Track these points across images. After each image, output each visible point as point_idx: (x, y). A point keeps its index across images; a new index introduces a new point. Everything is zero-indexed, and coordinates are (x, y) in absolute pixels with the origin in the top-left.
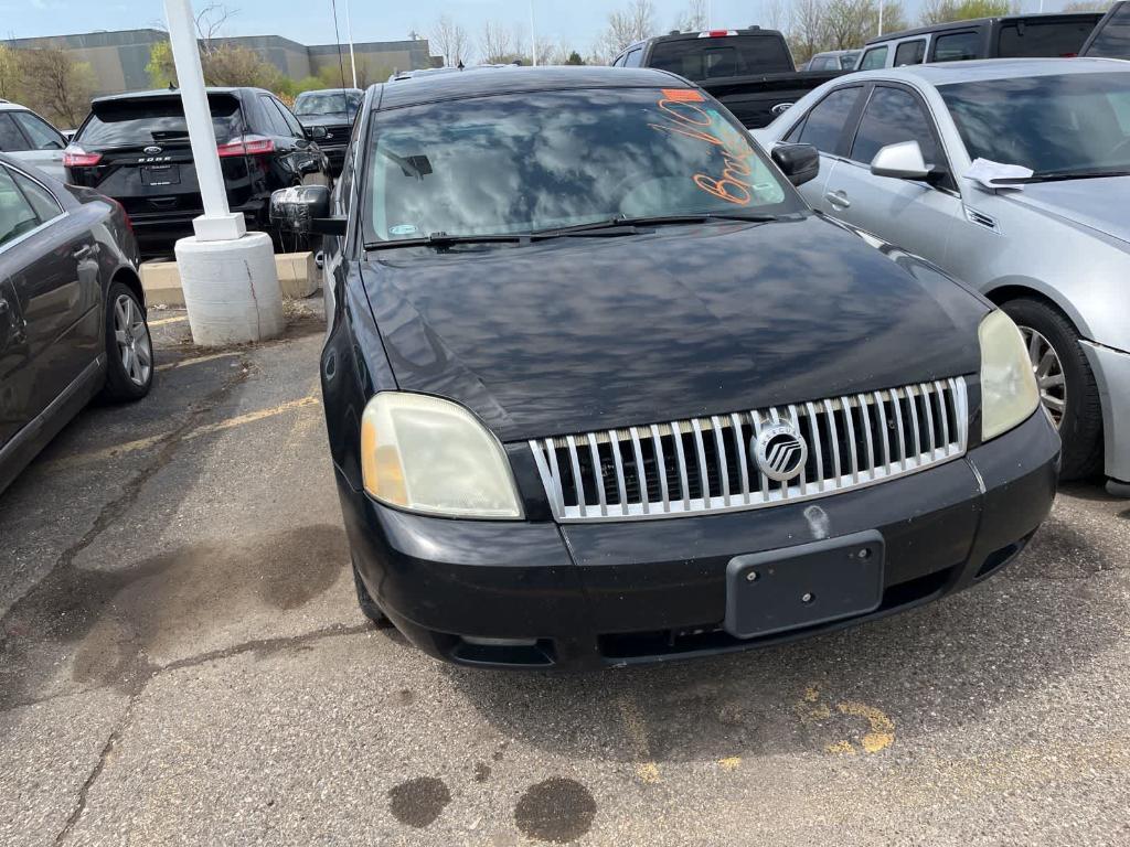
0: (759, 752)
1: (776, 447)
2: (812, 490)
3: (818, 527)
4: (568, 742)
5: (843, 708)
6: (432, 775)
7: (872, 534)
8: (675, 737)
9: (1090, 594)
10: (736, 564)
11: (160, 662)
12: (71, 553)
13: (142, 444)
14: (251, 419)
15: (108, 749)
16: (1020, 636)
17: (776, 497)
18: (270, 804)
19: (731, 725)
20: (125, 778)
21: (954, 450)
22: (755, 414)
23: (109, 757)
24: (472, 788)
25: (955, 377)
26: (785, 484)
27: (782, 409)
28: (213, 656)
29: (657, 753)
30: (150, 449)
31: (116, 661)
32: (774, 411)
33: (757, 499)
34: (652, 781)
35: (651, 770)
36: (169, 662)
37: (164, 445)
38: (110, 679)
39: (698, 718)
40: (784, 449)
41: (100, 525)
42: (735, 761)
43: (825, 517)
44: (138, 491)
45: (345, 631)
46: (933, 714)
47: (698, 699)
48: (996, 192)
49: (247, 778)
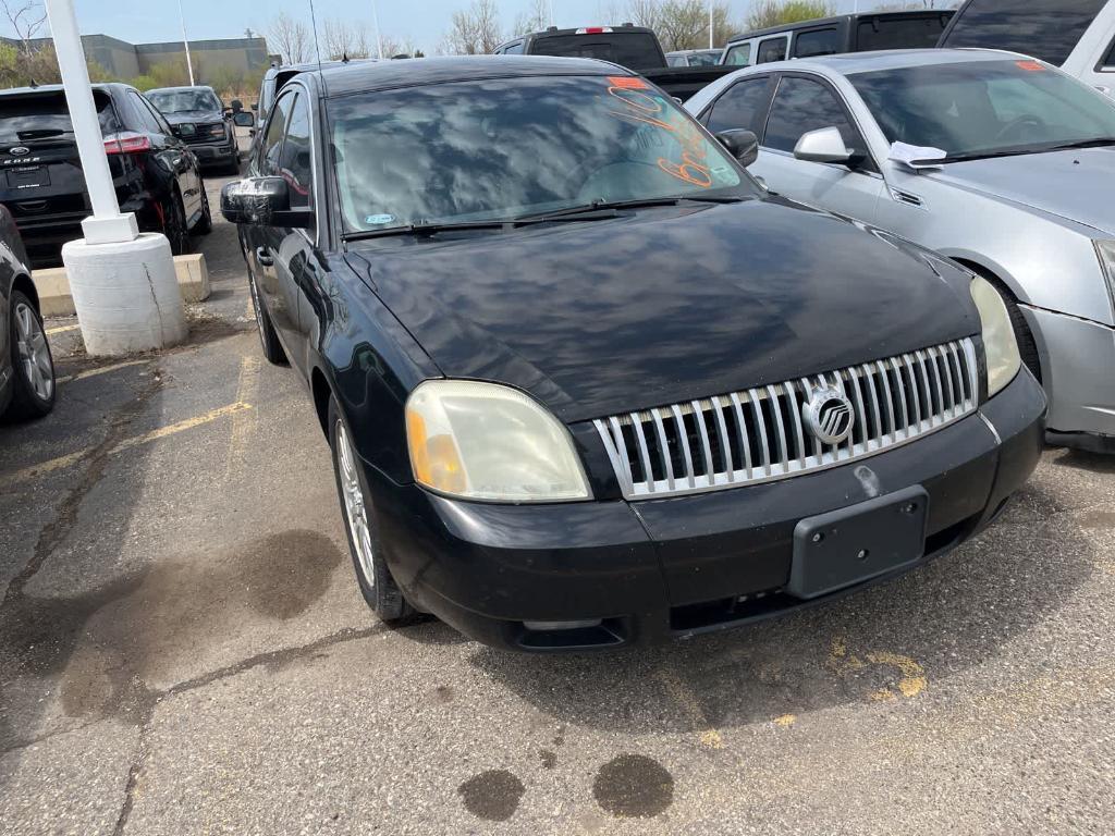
0: (809, 708)
1: (828, 411)
2: (858, 451)
3: (870, 485)
4: (623, 719)
5: (872, 658)
6: (497, 767)
7: (916, 490)
8: (726, 703)
10: (803, 527)
11: (160, 686)
12: (19, 581)
13: (64, 461)
14: (180, 428)
15: (131, 784)
16: (1005, 577)
17: (828, 460)
18: (336, 818)
19: (775, 686)
20: (162, 812)
21: (969, 406)
22: (805, 381)
23: (136, 792)
24: (542, 775)
25: (963, 338)
26: (835, 447)
27: (829, 376)
28: (220, 674)
29: (713, 720)
30: (76, 466)
31: (110, 691)
32: (821, 378)
33: (811, 463)
34: (717, 746)
35: (712, 737)
36: (171, 686)
37: (89, 462)
38: (110, 709)
39: (741, 684)
40: (835, 413)
41: (43, 550)
42: (788, 720)
43: (873, 476)
44: (75, 511)
45: (356, 635)
46: (954, 655)
47: (735, 665)
48: (918, 172)
49: (300, 794)
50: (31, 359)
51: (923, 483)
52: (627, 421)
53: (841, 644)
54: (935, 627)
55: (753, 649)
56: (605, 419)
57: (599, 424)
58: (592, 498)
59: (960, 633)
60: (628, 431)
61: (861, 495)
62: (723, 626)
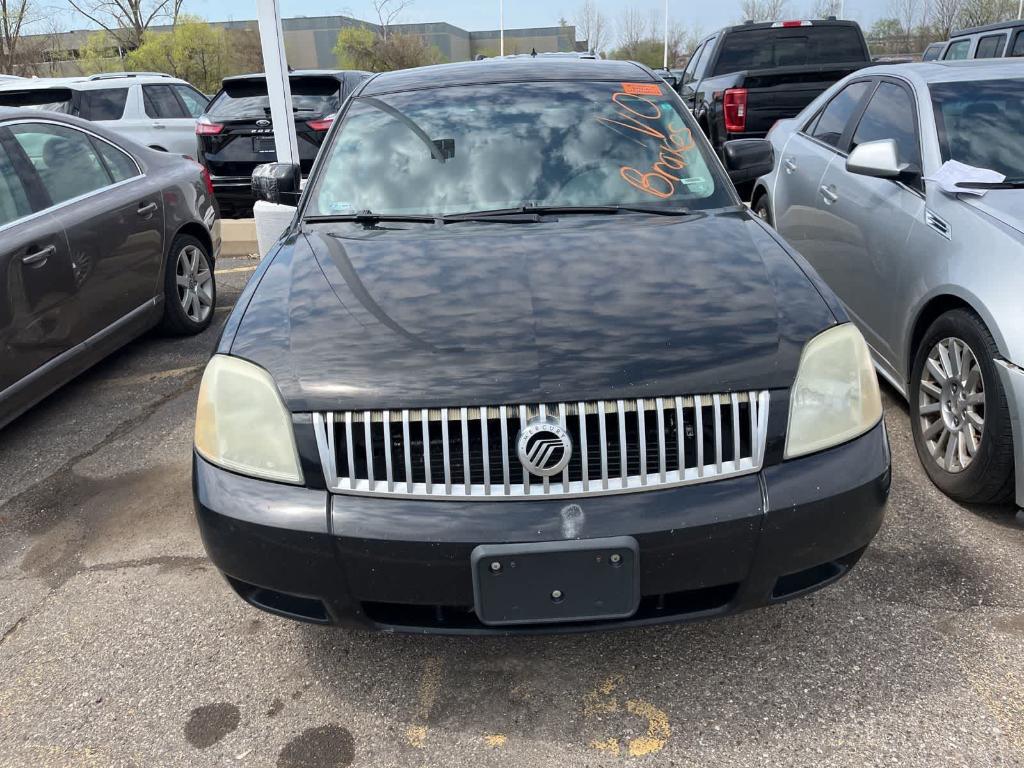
0: (527, 735)
1: (538, 442)
2: (576, 488)
3: (570, 527)
5: (631, 705)
6: (234, 702)
7: (626, 541)
8: (460, 705)
9: (953, 629)
10: (480, 552)
11: (88, 563)
12: (76, 460)
13: (177, 372)
15: (12, 630)
17: (537, 491)
18: (98, 702)
19: (516, 703)
20: (10, 657)
21: (747, 465)
22: (523, 409)
23: (9, 637)
24: (260, 721)
25: (759, 390)
26: (546, 480)
27: (552, 406)
28: (128, 564)
29: (433, 719)
30: (181, 378)
31: (59, 555)
32: (542, 408)
33: (517, 491)
34: (415, 744)
35: (419, 734)
36: (94, 564)
37: (194, 374)
38: (45, 572)
39: (489, 692)
40: (545, 446)
41: (110, 438)
42: (500, 740)
43: (581, 517)
44: (153, 412)
46: (717, 728)
47: (500, 673)
48: (956, 197)
49: (94, 676)
50: (192, 288)
51: (635, 536)
52: (339, 418)
53: (616, 682)
54: (725, 693)
55: (529, 663)
56: (323, 413)
57: (317, 417)
58: (303, 483)
59: (745, 707)
60: (339, 428)
61: (557, 534)
62: (426, 630)
